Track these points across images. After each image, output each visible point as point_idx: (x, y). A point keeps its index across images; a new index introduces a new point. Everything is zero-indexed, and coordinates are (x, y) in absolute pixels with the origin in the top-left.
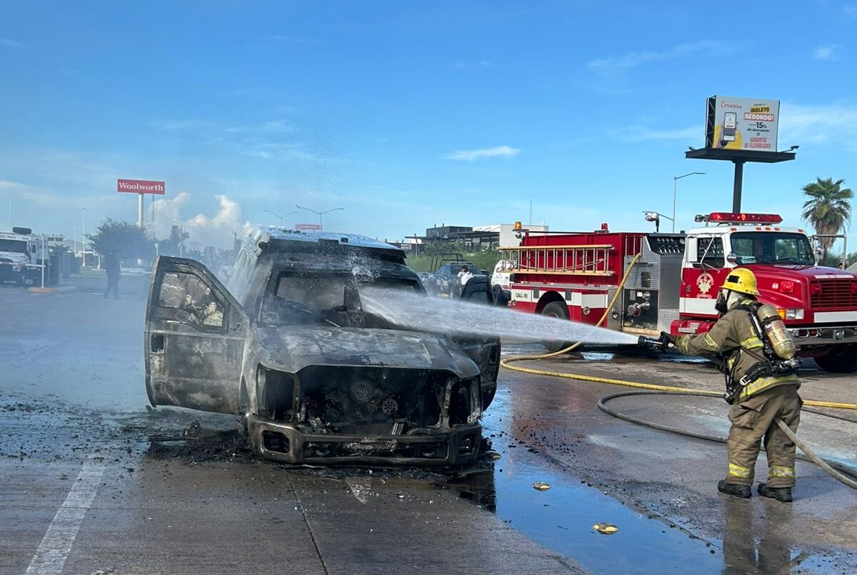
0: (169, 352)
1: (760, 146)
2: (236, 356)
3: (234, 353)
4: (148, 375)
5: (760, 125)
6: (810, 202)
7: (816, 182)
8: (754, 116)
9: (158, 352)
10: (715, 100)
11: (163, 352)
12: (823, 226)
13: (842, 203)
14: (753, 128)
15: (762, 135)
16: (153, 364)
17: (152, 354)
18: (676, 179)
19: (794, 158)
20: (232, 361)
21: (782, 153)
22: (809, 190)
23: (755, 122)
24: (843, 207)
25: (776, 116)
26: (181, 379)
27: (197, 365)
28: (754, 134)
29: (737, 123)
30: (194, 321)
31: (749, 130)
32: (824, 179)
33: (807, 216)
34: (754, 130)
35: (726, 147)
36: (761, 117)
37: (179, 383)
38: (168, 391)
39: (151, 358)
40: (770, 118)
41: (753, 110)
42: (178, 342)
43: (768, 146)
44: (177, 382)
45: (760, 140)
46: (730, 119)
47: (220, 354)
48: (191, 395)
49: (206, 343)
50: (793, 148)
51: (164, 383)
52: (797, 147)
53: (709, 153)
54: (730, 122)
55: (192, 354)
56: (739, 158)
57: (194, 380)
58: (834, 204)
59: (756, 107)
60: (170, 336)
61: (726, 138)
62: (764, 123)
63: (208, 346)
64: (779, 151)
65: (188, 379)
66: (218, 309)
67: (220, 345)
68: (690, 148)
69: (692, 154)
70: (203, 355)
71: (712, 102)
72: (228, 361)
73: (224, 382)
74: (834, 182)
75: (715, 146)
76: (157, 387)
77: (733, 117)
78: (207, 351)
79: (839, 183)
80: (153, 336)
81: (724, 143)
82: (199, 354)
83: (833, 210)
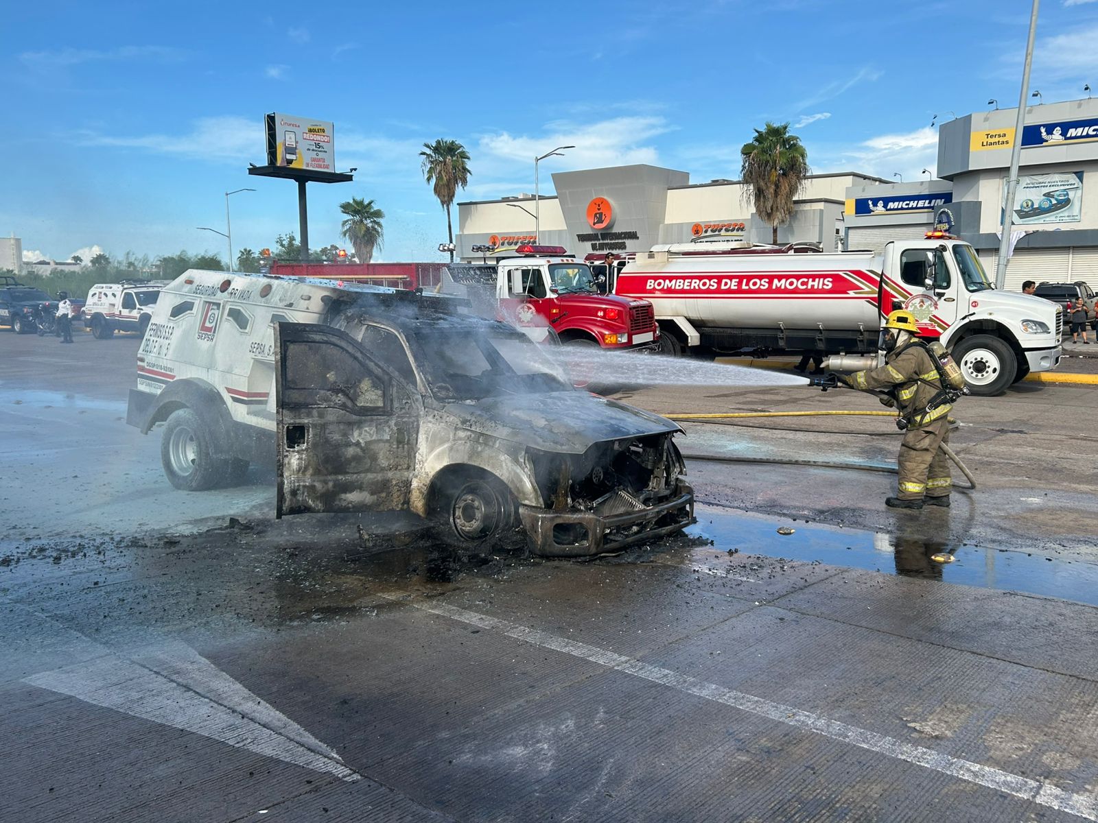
0: (315, 445)
1: (320, 167)
2: (409, 440)
3: (407, 437)
4: (279, 479)
5: (318, 146)
6: (347, 221)
7: (351, 202)
8: (312, 136)
9: (297, 448)
10: (274, 117)
11: (304, 446)
12: (361, 243)
13: (374, 221)
14: (311, 148)
15: (321, 155)
16: (289, 463)
17: (287, 451)
18: (227, 194)
19: (352, 180)
20: (403, 447)
21: (341, 175)
22: (346, 208)
23: (313, 143)
24: (376, 227)
25: (331, 135)
26: (329, 478)
27: (356, 458)
28: (313, 154)
29: (297, 142)
30: (344, 403)
31: (309, 150)
32: (358, 199)
33: (345, 235)
34: (313, 150)
35: (291, 166)
36: (319, 138)
37: (326, 483)
38: (309, 496)
39: (287, 456)
40: (326, 139)
41: (310, 131)
42: (327, 431)
43: (327, 167)
44: (326, 482)
45: (319, 160)
46: (290, 138)
47: (387, 441)
48: (343, 496)
49: (367, 429)
50: (352, 170)
51: (304, 486)
52: (355, 169)
53: (273, 170)
54: (291, 141)
55: (348, 444)
56: (302, 177)
57: (348, 477)
58: (368, 223)
59: (314, 127)
60: (315, 426)
61: (289, 157)
62: (321, 144)
63: (372, 432)
64: (337, 172)
65: (340, 477)
66: (375, 386)
67: (387, 430)
68: (251, 165)
69: (254, 171)
70: (363, 445)
71: (271, 120)
72: (398, 448)
73: (390, 474)
74: (366, 202)
75: (278, 164)
76: (294, 493)
77: (293, 136)
78: (369, 438)
79: (370, 203)
80: (288, 427)
81: (290, 162)
82: (358, 444)
83: (368, 229)
